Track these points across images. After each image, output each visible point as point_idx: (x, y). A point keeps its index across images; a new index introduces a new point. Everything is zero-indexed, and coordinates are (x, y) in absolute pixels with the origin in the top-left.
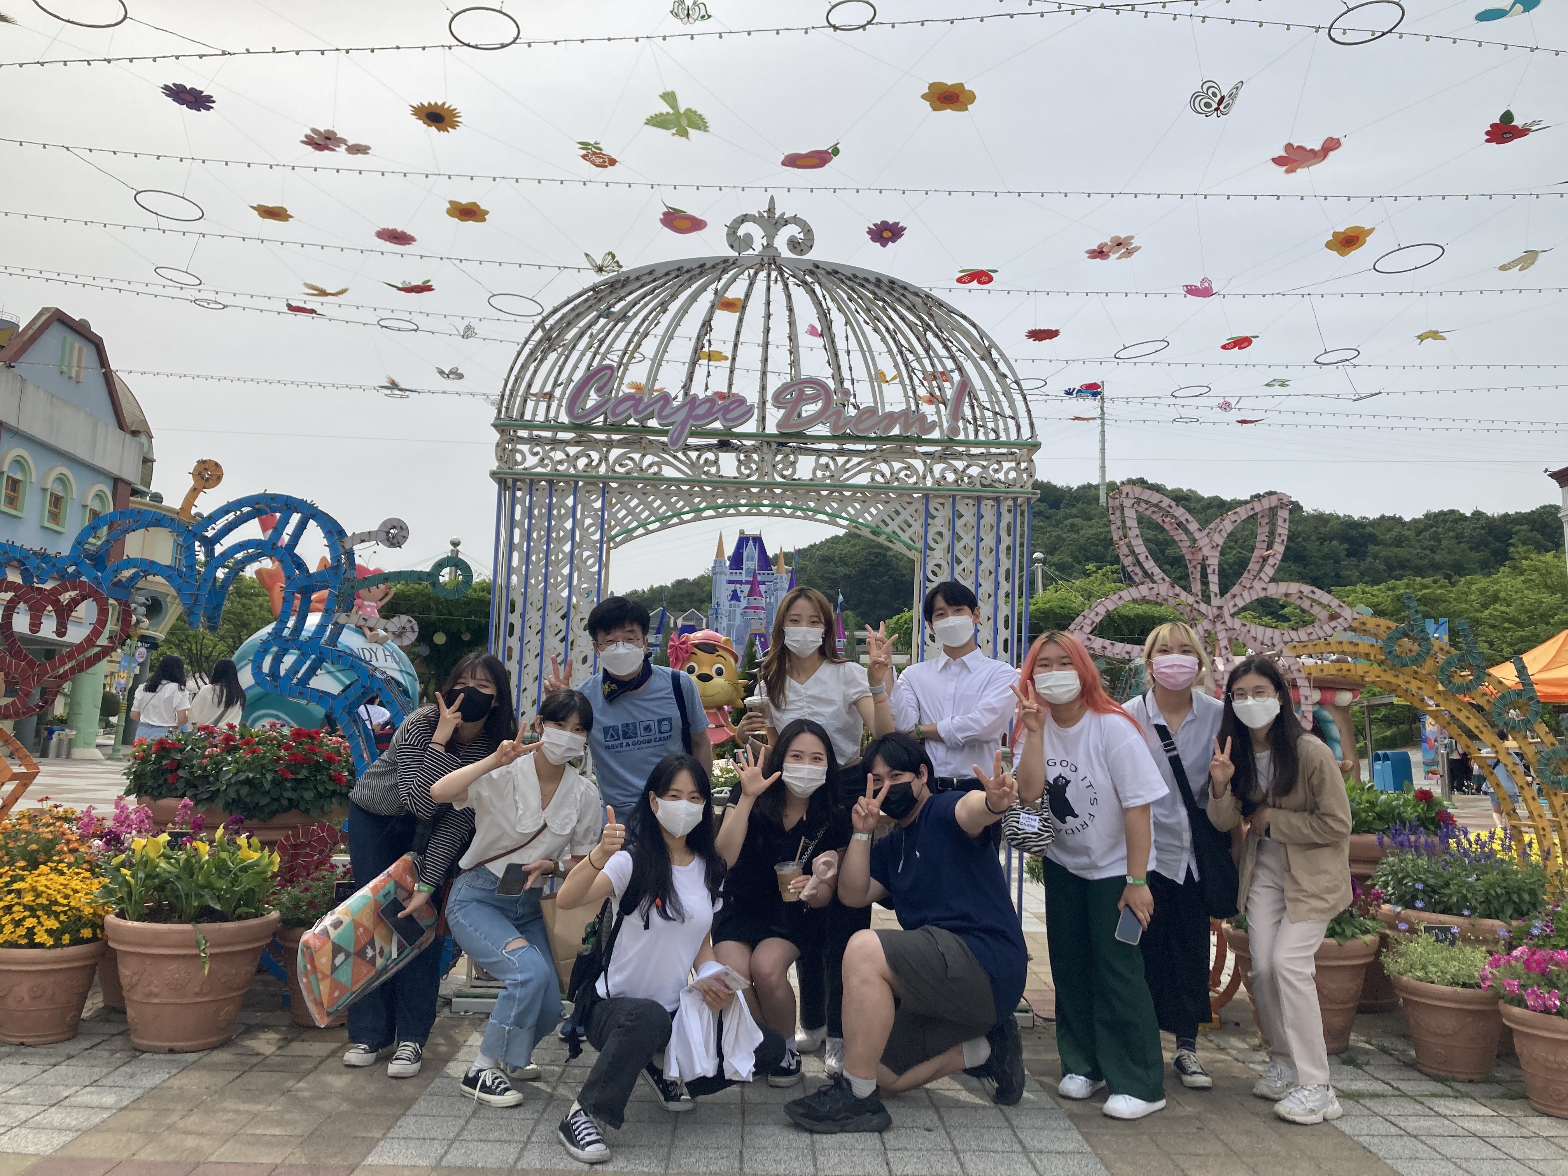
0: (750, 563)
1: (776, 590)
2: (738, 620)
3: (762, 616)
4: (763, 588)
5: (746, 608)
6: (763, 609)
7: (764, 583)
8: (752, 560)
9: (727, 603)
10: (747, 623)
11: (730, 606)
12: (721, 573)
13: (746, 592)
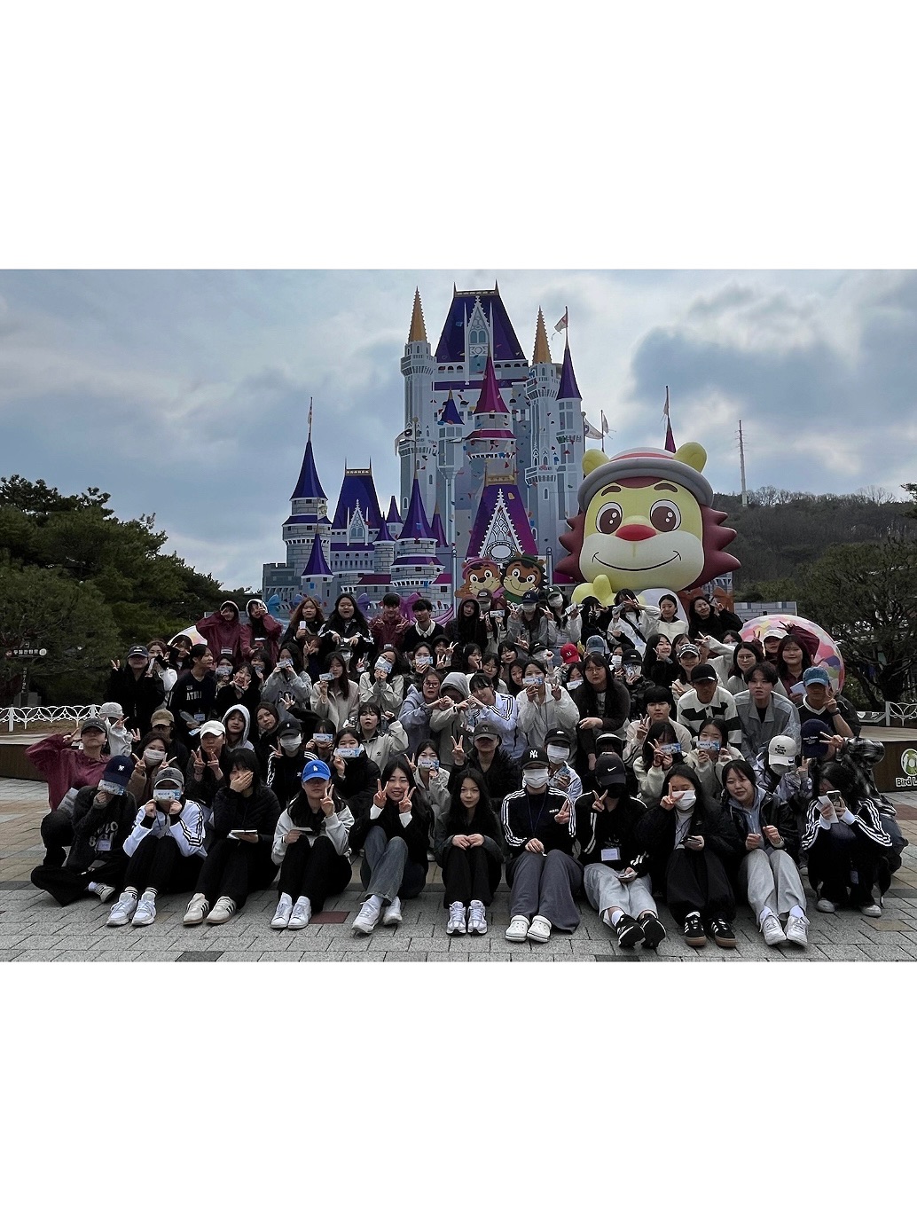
0: (478, 347)
1: (534, 395)
2: (459, 460)
3: (509, 449)
4: (506, 394)
5: (474, 434)
6: (508, 434)
7: (508, 383)
8: (482, 340)
9: (435, 428)
10: (478, 465)
11: (442, 432)
12: (422, 369)
13: (473, 404)
